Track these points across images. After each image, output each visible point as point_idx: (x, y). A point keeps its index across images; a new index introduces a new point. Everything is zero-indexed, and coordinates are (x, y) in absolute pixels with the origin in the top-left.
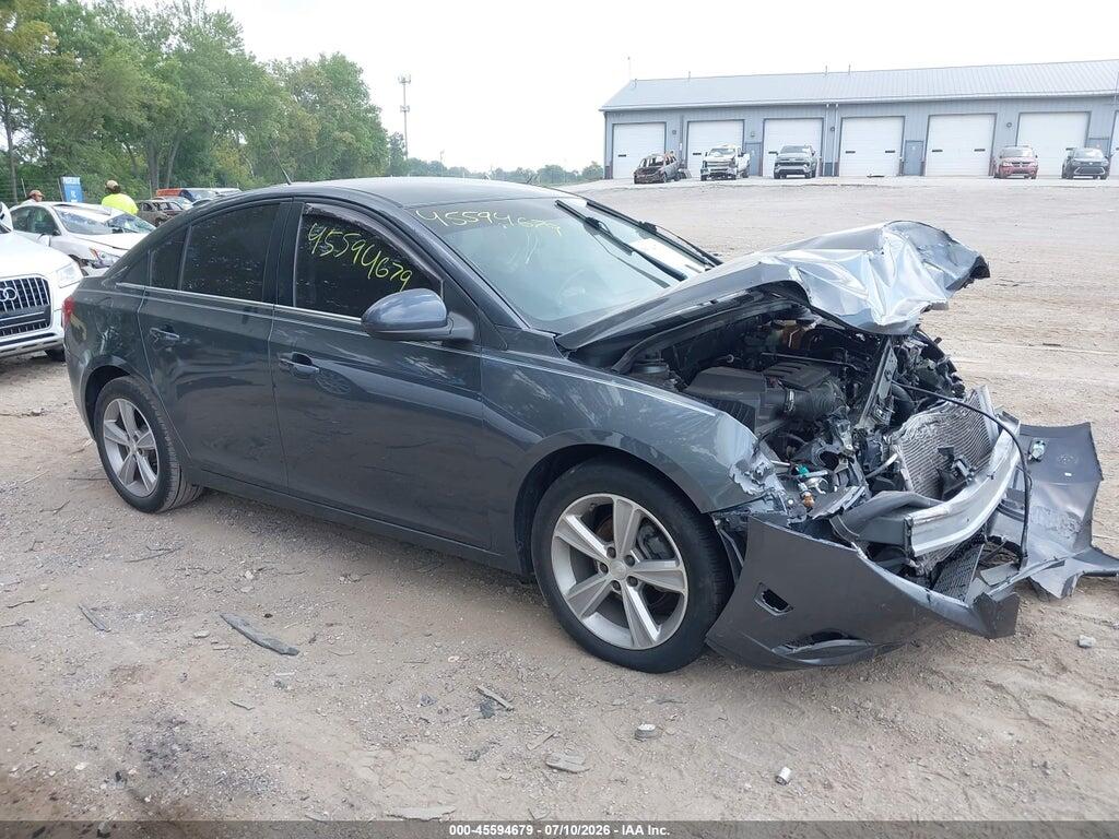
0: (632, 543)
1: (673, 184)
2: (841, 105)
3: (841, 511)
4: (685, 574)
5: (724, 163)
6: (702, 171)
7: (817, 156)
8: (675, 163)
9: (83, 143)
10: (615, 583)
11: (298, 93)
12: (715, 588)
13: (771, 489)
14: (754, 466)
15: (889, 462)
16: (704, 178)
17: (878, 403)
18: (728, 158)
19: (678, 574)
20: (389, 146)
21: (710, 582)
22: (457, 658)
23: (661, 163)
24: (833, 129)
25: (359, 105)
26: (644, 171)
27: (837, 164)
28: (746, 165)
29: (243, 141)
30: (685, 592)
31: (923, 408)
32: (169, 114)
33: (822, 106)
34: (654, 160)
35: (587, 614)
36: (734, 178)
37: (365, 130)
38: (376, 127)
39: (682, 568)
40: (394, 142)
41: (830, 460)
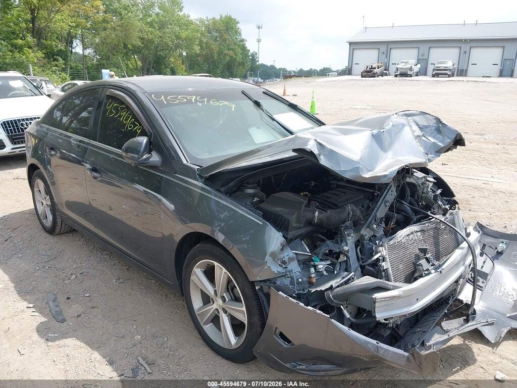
0: (224, 290)
1: (380, 78)
2: (471, 40)
3: (331, 288)
4: (246, 313)
5: (406, 69)
6: (395, 72)
7: (456, 66)
8: (382, 68)
9: (114, 55)
10: (217, 309)
11: (210, 33)
12: (259, 323)
13: (291, 271)
14: (282, 256)
15: (376, 257)
16: (396, 76)
17: (375, 221)
18: (408, 66)
19: (242, 312)
20: (250, 57)
21: (256, 319)
22: (139, 337)
23: (375, 68)
24: (465, 52)
25: (237, 39)
26: (366, 72)
27: (466, 70)
28: (418, 70)
29: (184, 54)
30: (246, 322)
31: (419, 221)
32: (151, 41)
33: (460, 41)
34: (372, 66)
35: (205, 323)
36: (411, 76)
37: (239, 51)
38: (244, 49)
39: (244, 309)
40: (253, 55)
41: (333, 255)
